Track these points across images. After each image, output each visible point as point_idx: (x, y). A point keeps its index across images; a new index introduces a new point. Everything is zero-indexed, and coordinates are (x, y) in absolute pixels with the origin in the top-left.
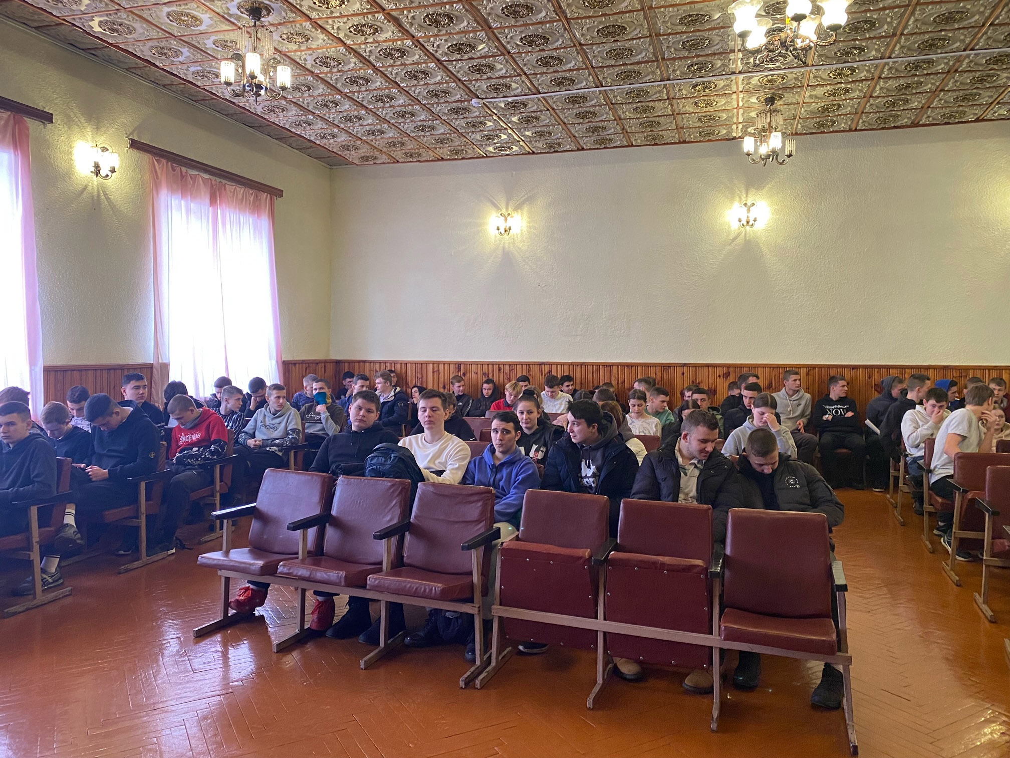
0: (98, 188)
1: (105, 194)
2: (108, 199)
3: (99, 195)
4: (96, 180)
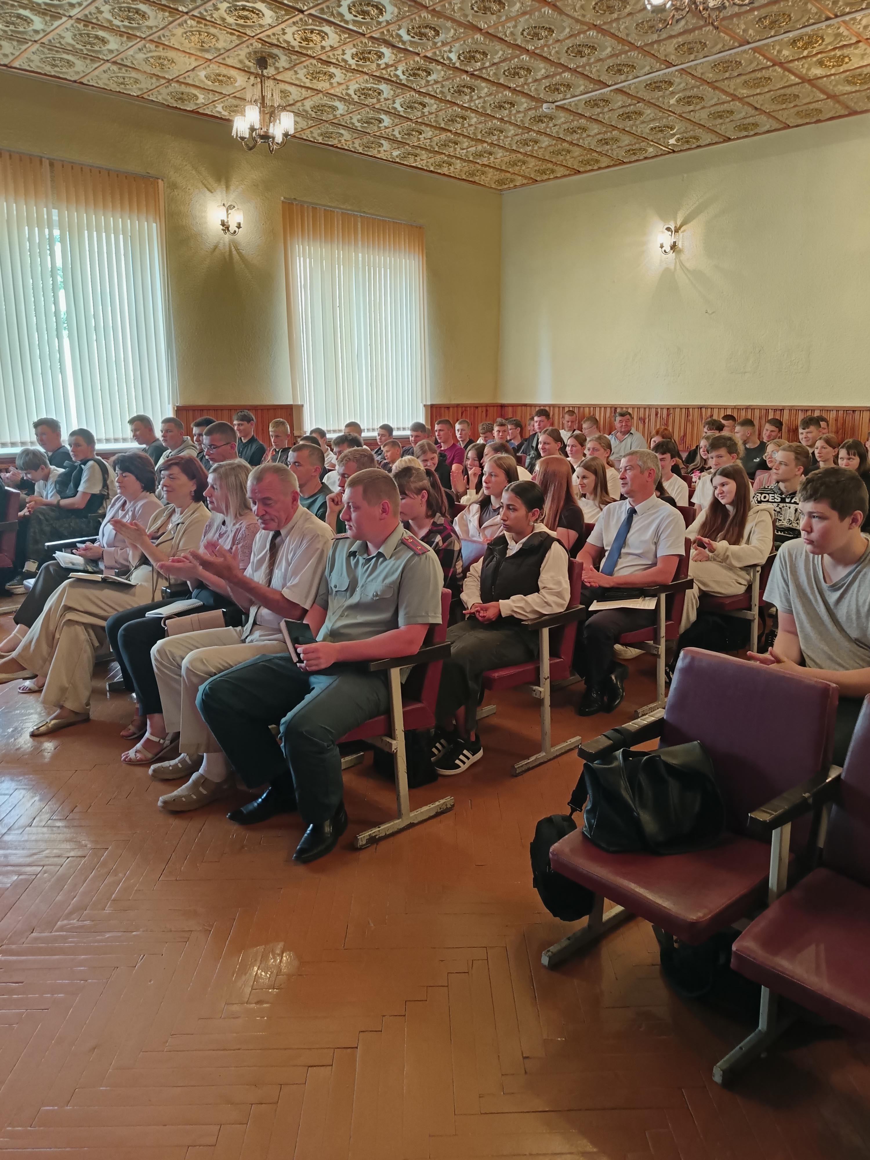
0: (230, 244)
1: (237, 250)
2: (239, 253)
3: (230, 251)
4: (227, 237)
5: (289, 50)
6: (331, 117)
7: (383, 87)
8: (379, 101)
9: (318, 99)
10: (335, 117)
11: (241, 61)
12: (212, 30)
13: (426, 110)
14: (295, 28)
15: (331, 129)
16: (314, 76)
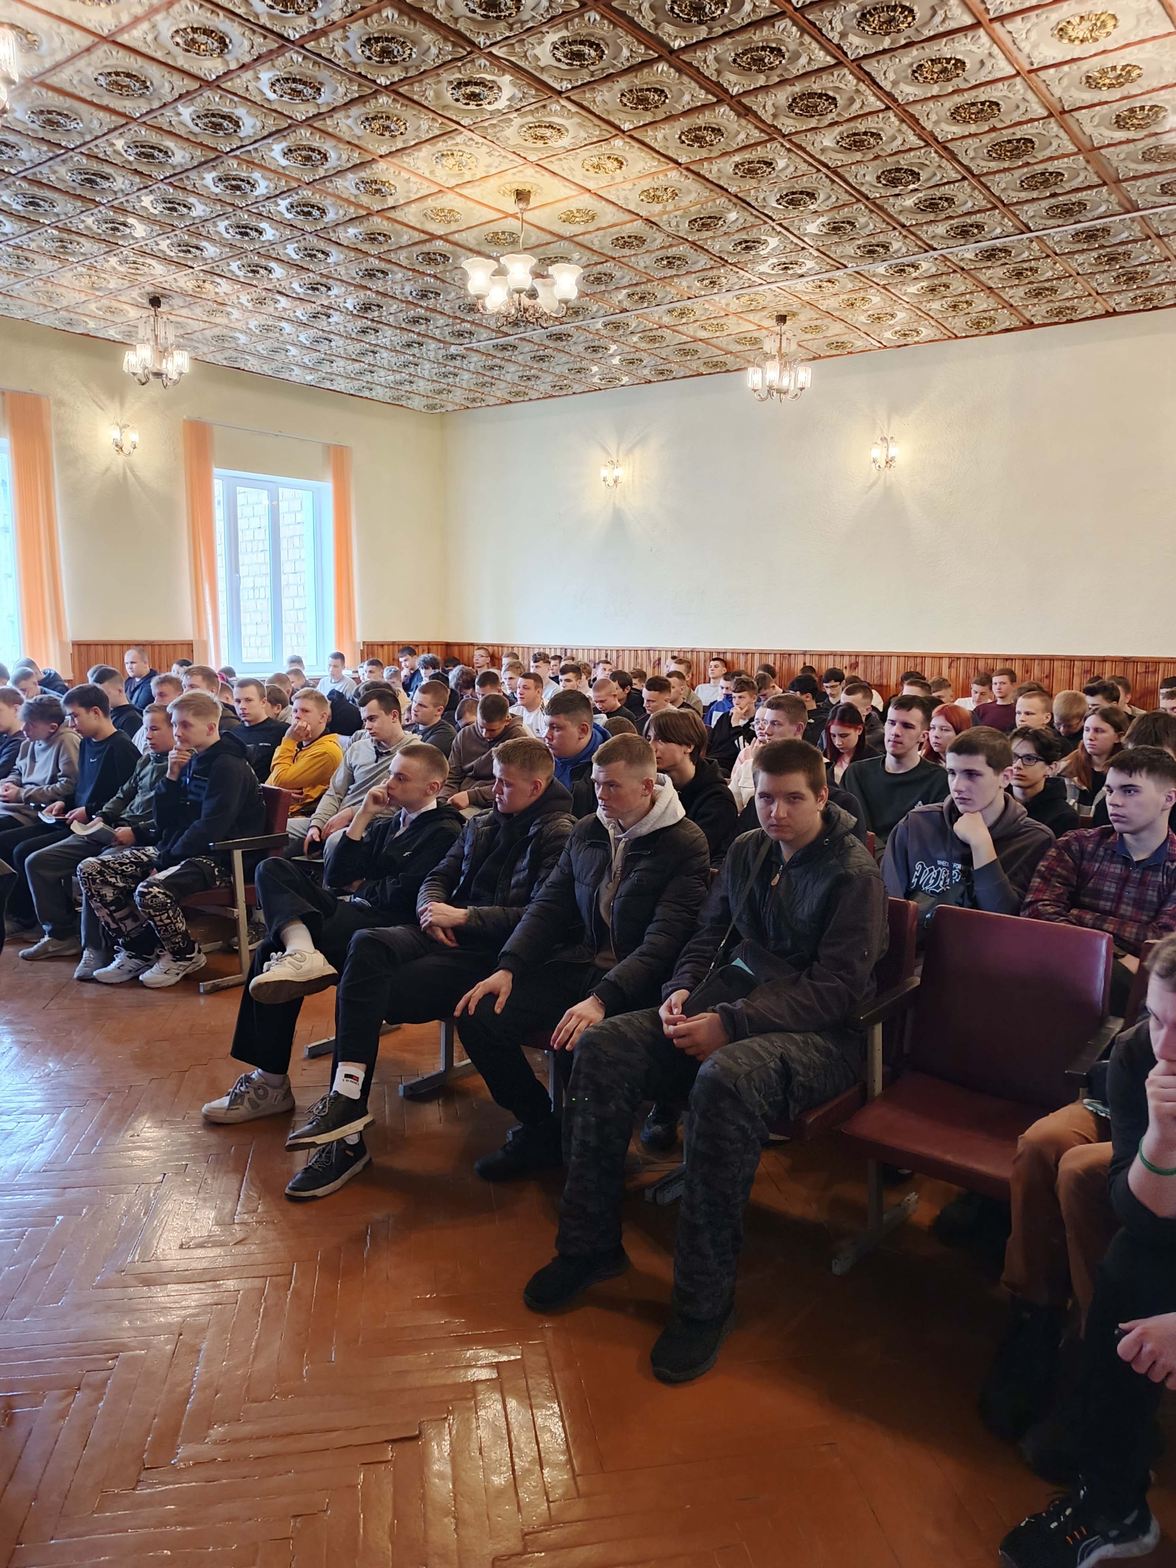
0: (124, 466)
1: (132, 471)
2: (135, 476)
3: (125, 473)
4: (121, 458)
5: (184, 294)
6: (234, 345)
7: (284, 324)
8: (282, 335)
9: (217, 331)
10: (238, 345)
11: (134, 299)
12: (103, 275)
13: (333, 344)
14: (186, 278)
15: (235, 354)
16: (211, 312)
